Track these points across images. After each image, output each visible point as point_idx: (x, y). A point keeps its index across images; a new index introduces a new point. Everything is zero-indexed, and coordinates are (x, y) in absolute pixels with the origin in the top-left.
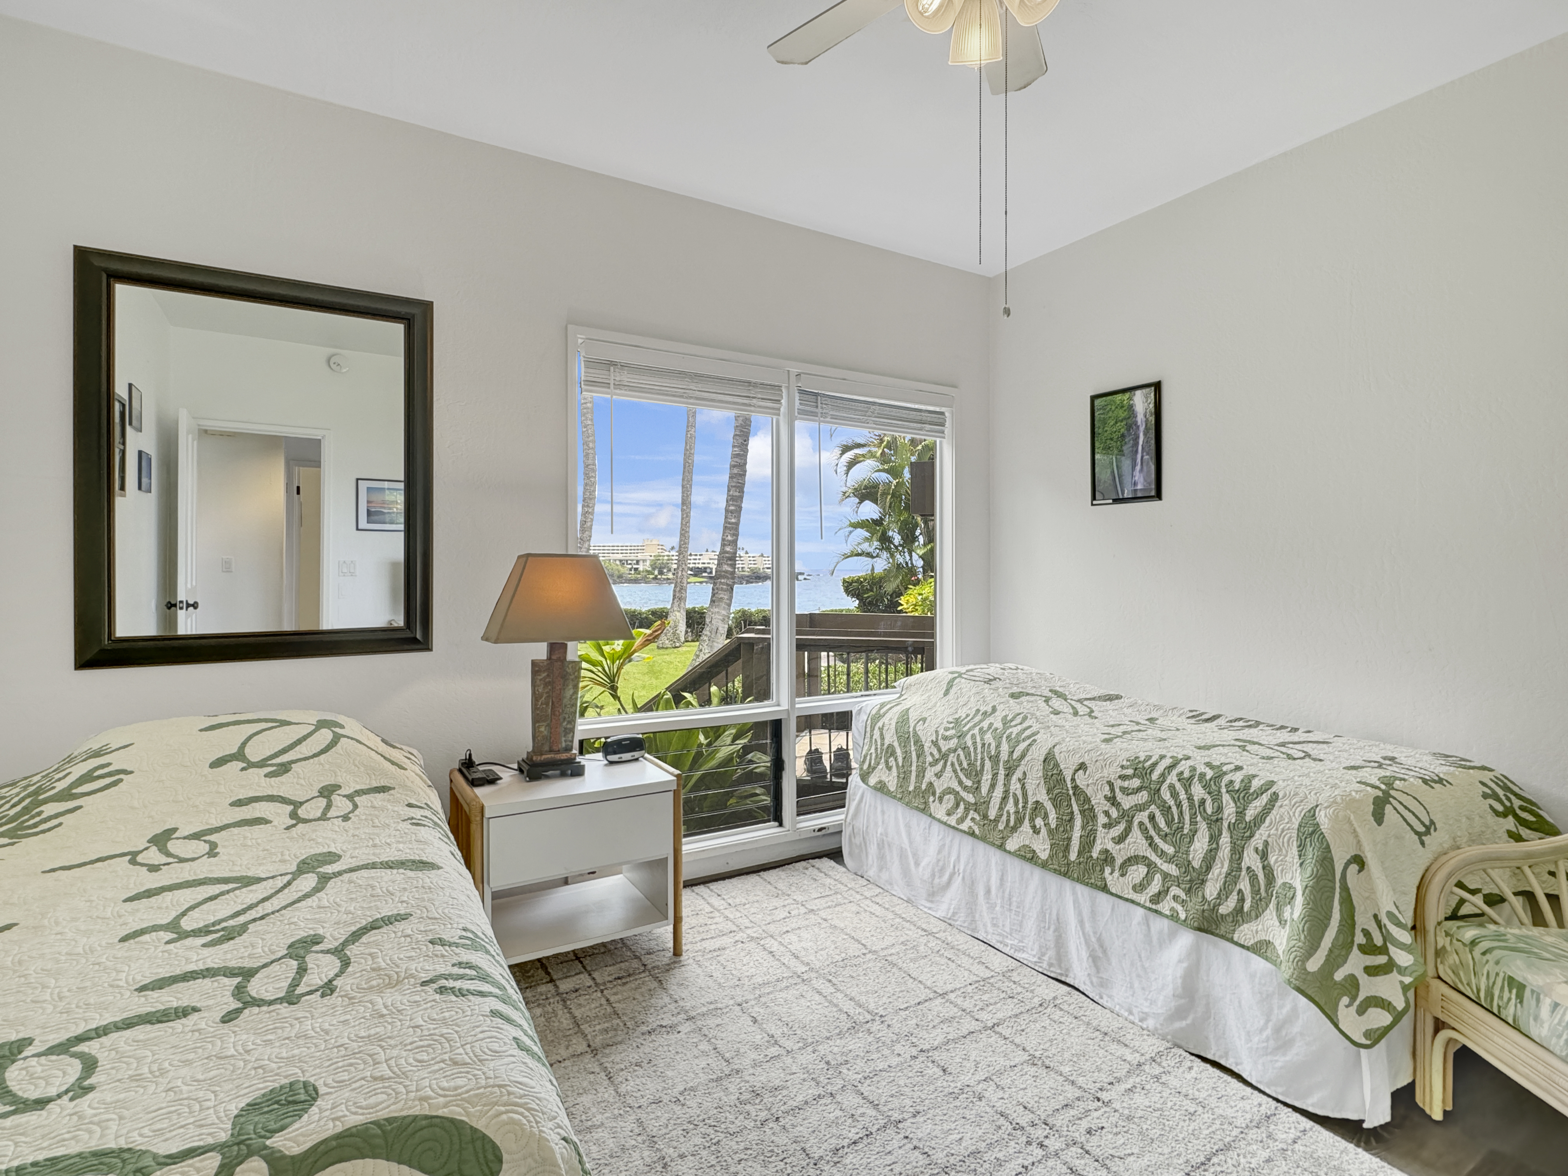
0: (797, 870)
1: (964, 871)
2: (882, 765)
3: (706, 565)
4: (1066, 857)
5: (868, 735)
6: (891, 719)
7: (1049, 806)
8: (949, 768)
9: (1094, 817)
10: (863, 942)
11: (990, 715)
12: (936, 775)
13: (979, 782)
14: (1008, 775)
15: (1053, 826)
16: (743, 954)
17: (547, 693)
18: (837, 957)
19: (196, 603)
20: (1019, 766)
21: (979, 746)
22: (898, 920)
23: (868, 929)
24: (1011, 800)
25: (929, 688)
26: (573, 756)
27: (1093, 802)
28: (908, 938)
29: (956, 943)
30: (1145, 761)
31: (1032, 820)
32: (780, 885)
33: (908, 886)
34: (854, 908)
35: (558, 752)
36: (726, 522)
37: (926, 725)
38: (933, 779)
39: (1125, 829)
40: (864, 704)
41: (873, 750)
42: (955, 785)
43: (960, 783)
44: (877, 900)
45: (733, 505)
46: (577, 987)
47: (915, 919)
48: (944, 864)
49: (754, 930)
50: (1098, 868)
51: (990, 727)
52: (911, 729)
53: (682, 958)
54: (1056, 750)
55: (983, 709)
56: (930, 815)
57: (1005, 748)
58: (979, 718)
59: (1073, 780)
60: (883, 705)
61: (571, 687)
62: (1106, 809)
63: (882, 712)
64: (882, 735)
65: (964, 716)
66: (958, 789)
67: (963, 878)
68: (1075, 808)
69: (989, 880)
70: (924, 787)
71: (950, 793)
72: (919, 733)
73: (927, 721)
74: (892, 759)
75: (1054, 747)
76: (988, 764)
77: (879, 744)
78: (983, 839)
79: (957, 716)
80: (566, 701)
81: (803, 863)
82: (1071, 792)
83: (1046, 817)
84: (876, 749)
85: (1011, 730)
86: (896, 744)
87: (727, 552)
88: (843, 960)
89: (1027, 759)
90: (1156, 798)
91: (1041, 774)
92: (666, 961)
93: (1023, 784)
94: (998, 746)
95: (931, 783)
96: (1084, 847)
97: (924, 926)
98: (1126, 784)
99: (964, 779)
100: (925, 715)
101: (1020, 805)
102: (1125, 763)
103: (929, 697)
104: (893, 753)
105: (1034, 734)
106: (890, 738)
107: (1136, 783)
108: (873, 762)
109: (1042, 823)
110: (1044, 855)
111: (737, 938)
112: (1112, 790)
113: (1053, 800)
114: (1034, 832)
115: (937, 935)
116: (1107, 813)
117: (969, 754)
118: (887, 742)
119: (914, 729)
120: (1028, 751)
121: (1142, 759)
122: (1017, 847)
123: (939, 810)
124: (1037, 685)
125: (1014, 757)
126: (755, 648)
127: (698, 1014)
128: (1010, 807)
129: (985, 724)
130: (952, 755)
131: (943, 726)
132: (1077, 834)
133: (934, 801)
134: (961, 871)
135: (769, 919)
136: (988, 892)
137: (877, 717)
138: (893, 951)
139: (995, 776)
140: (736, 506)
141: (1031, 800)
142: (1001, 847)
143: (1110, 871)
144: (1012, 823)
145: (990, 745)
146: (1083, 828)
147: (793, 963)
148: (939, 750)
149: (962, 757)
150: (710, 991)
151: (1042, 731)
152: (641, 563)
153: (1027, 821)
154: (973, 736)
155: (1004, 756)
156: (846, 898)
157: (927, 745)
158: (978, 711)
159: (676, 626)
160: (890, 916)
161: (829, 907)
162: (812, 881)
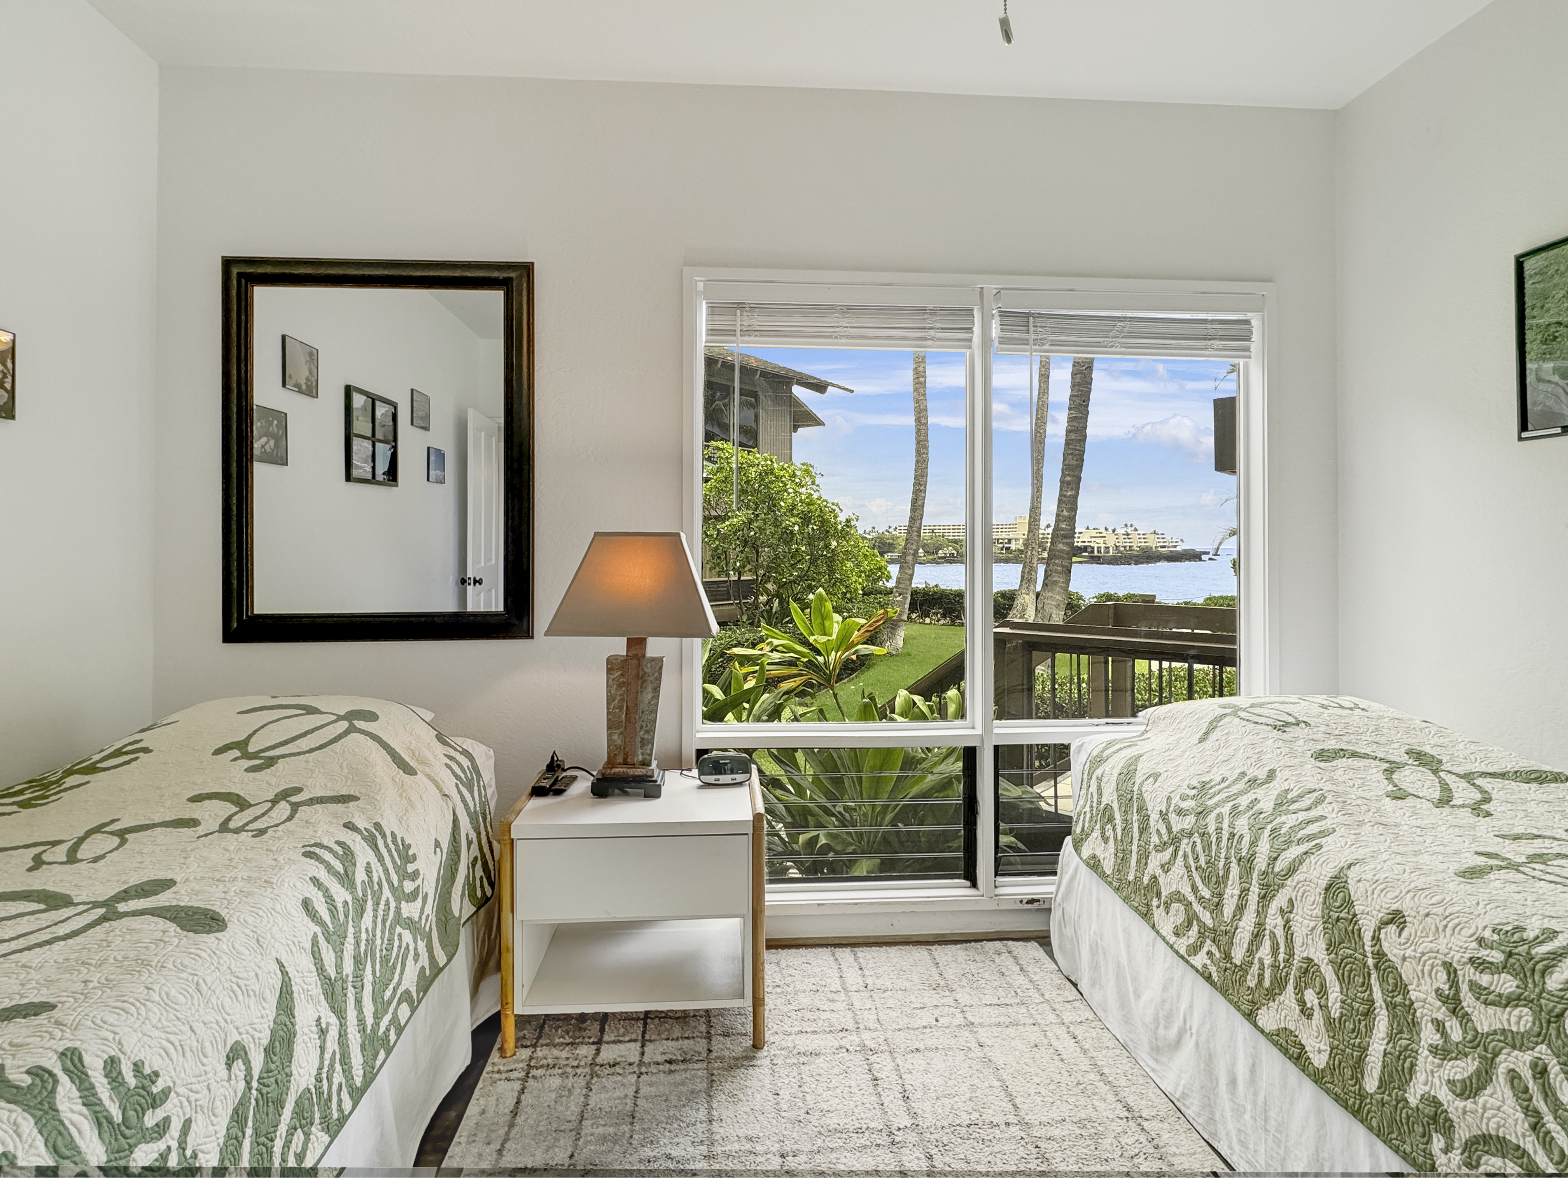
0: (985, 953)
1: (1198, 1034)
2: (1096, 834)
3: (1086, 544)
4: (1358, 1079)
5: (1085, 786)
6: (1113, 768)
7: (1328, 973)
8: (1180, 860)
9: (1414, 1025)
10: (1018, 1101)
11: (1262, 784)
12: (1162, 866)
13: (1220, 895)
14: (1264, 897)
15: (1335, 1013)
16: (836, 1070)
17: (621, 695)
18: (965, 1116)
19: (481, 579)
20: (1282, 886)
21: (1225, 836)
22: (1092, 1076)
23: (1037, 1080)
24: (1267, 943)
25: (1182, 726)
26: (649, 773)
27: (1413, 995)
28: (1094, 1115)
29: (1174, 1149)
30: (1538, 941)
31: (1299, 991)
32: (949, 974)
33: (1126, 1023)
34: (1034, 1035)
35: (633, 765)
36: (1060, 495)
37: (1157, 784)
38: (1159, 872)
39: (1478, 1072)
40: (1087, 739)
41: (1087, 809)
42: (1187, 891)
43: (1194, 888)
44: (1078, 1031)
45: (1069, 475)
46: (619, 1060)
47: (1123, 1082)
48: (1171, 1010)
49: (875, 1034)
50: (1419, 1129)
51: (1250, 807)
52: (1136, 788)
53: (760, 1054)
54: (1353, 875)
55: (1251, 773)
56: (1153, 927)
57: (1264, 848)
58: (1241, 786)
59: (1376, 939)
60: (1110, 744)
61: (650, 690)
62: (1440, 1017)
63: (1105, 754)
64: (1099, 788)
65: (1219, 779)
66: (1191, 898)
67: (1197, 1044)
68: (1377, 994)
69: (1233, 1065)
70: (1146, 880)
71: (1180, 901)
72: (1145, 795)
73: (1160, 779)
74: (1109, 826)
75: (1349, 867)
76: (1235, 870)
77: (1095, 800)
78: (1224, 992)
79: (1206, 779)
80: (643, 706)
81: (998, 944)
82: (1370, 962)
83: (1322, 992)
84: (1092, 807)
85: (1284, 818)
86: (1115, 806)
87: (1062, 529)
88: (969, 1126)
89: (1297, 877)
90: (1553, 1033)
91: (1318, 912)
92: (738, 1051)
93: (1288, 921)
94: (1253, 843)
95: (1155, 877)
96: (1391, 1075)
97: (1130, 1101)
98: (1485, 980)
99: (1200, 885)
100: (1160, 769)
101: (1281, 957)
102: (1487, 934)
103: (1178, 740)
104: (1111, 819)
105: (1323, 834)
106: (1109, 796)
107: (1507, 984)
108: (1087, 825)
109: (1316, 1001)
110: (1320, 1061)
111: (843, 1043)
112: (1454, 982)
113: (1338, 966)
114: (1302, 1011)
115: (1145, 1124)
116: (1439, 1026)
117: (1210, 846)
118: (1105, 800)
119: (1140, 789)
120: (1301, 863)
121: (1530, 935)
122: (1275, 1027)
123: (1167, 922)
124: (1383, 740)
125: (1276, 870)
126: (1008, 645)
127: (724, 1152)
128: (1264, 952)
129: (1244, 801)
130: (1185, 841)
131: (1181, 791)
132: (1378, 1045)
133: (1158, 907)
134: (1194, 1031)
135: (904, 1022)
136: (1233, 1082)
137: (1098, 761)
138: (1056, 1132)
139: (1244, 893)
140: (1073, 476)
141: (1300, 953)
142: (1250, 1016)
143: (1442, 1144)
144: (1267, 983)
145: (1241, 837)
146: (1391, 1038)
147: (893, 1104)
148: (1169, 829)
149: (1199, 848)
150: (761, 1118)
151: (1341, 831)
152: (1013, 542)
153: (1290, 987)
154: (1219, 816)
155: (1261, 863)
156: (1031, 1016)
157: (1154, 816)
158: (1243, 774)
159: (1024, 610)
160: (1085, 1064)
161: (998, 1025)
162: (997, 976)
